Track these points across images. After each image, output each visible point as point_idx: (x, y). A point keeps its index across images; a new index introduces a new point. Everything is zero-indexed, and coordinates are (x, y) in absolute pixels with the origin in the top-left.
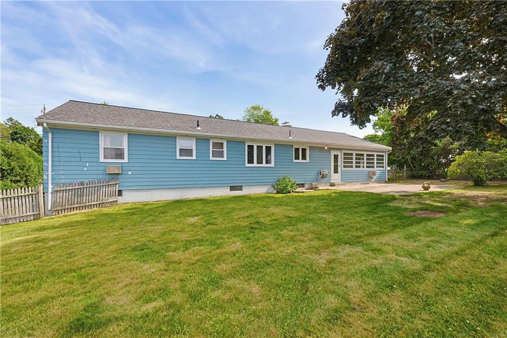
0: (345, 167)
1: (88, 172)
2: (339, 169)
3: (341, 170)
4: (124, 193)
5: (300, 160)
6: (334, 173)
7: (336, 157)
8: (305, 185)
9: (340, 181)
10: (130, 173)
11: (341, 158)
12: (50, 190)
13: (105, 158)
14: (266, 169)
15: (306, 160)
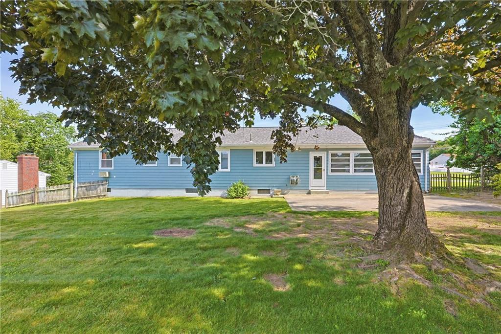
0: (332, 171)
1: (94, 176)
2: (324, 174)
3: (327, 175)
4: (112, 190)
5: (264, 165)
6: (315, 178)
7: (318, 160)
8: (271, 191)
9: (325, 188)
10: (115, 177)
11: (327, 160)
12: (76, 187)
13: (103, 166)
14: (223, 174)
15: (272, 164)
